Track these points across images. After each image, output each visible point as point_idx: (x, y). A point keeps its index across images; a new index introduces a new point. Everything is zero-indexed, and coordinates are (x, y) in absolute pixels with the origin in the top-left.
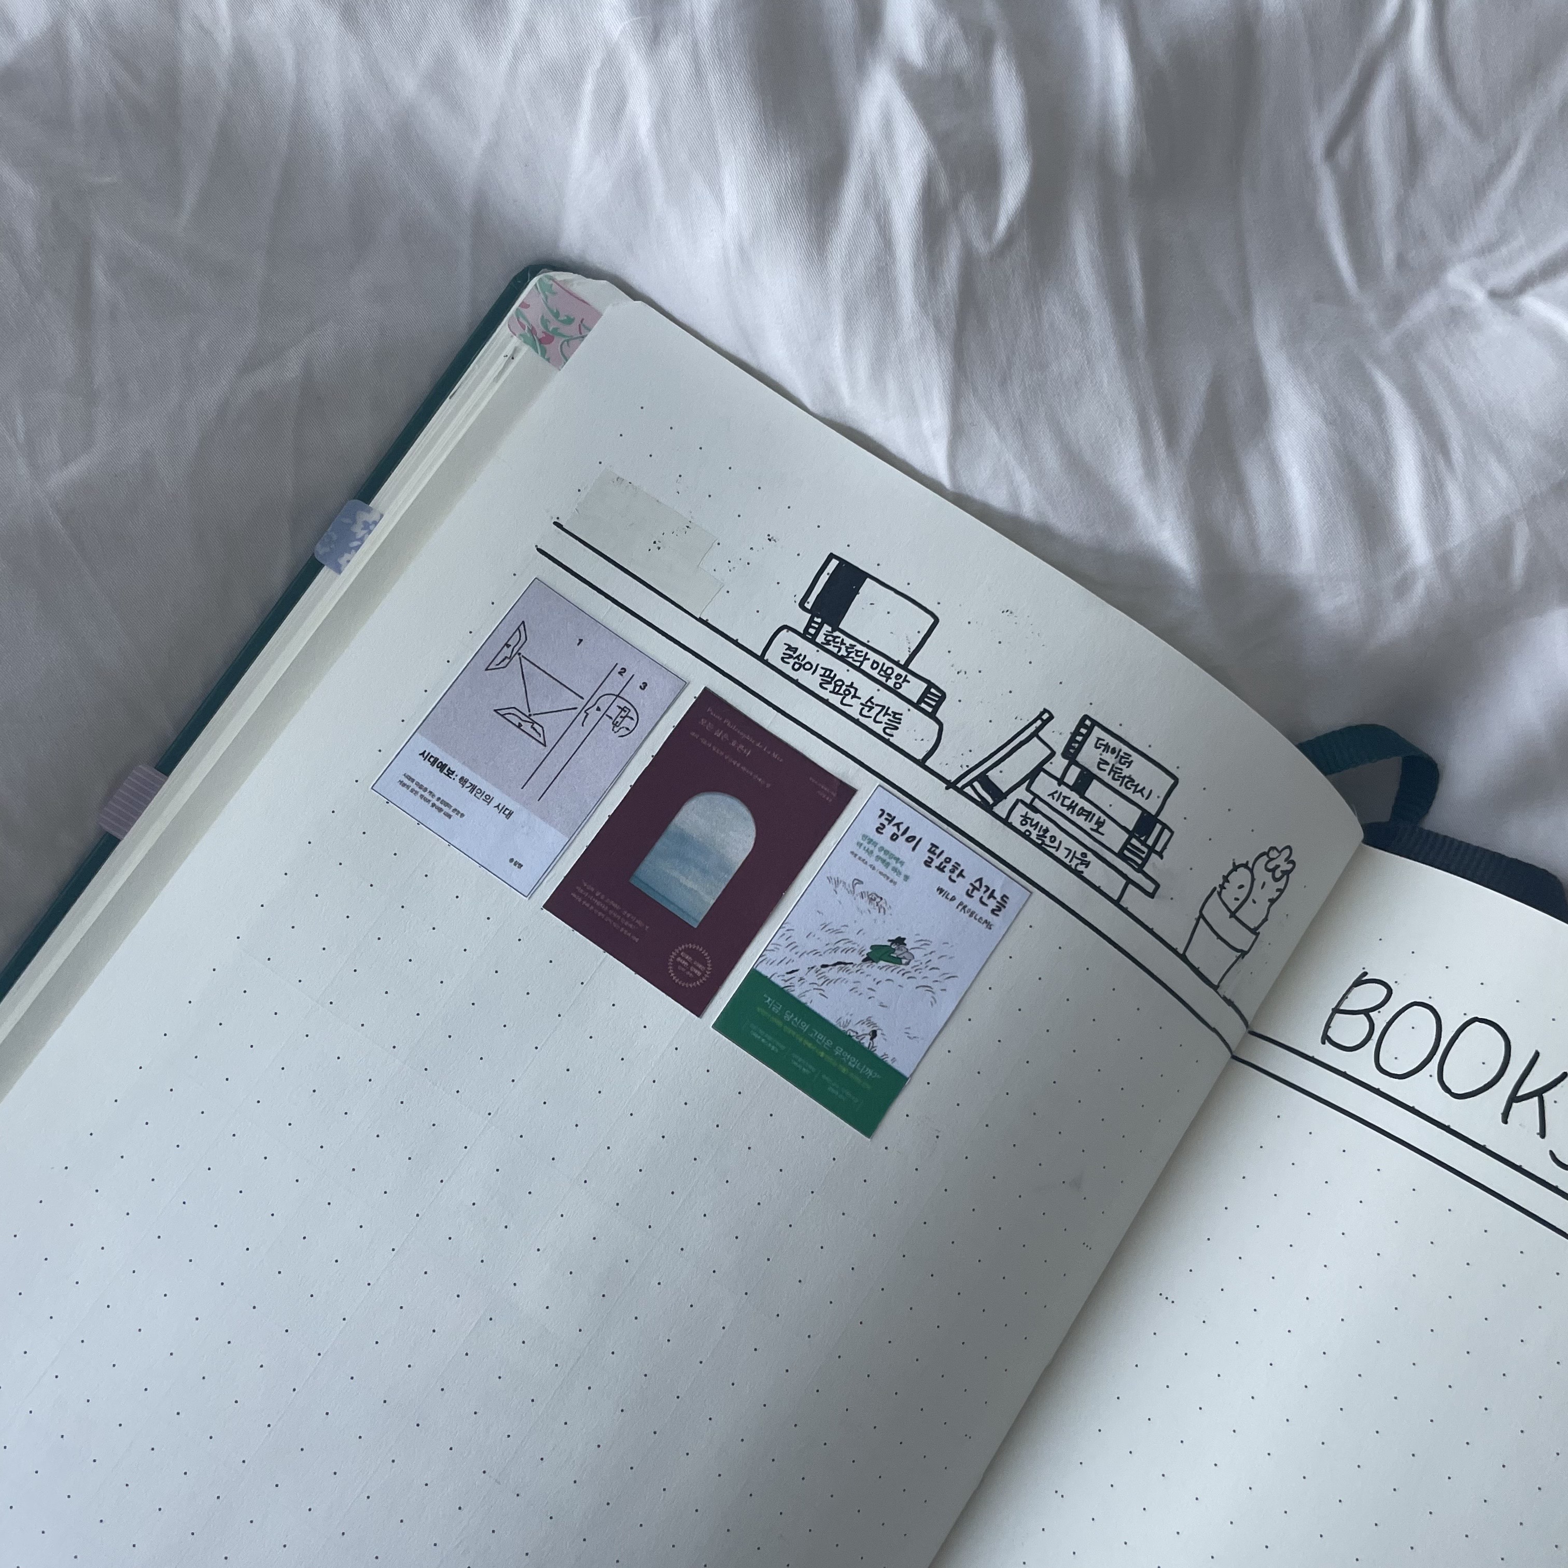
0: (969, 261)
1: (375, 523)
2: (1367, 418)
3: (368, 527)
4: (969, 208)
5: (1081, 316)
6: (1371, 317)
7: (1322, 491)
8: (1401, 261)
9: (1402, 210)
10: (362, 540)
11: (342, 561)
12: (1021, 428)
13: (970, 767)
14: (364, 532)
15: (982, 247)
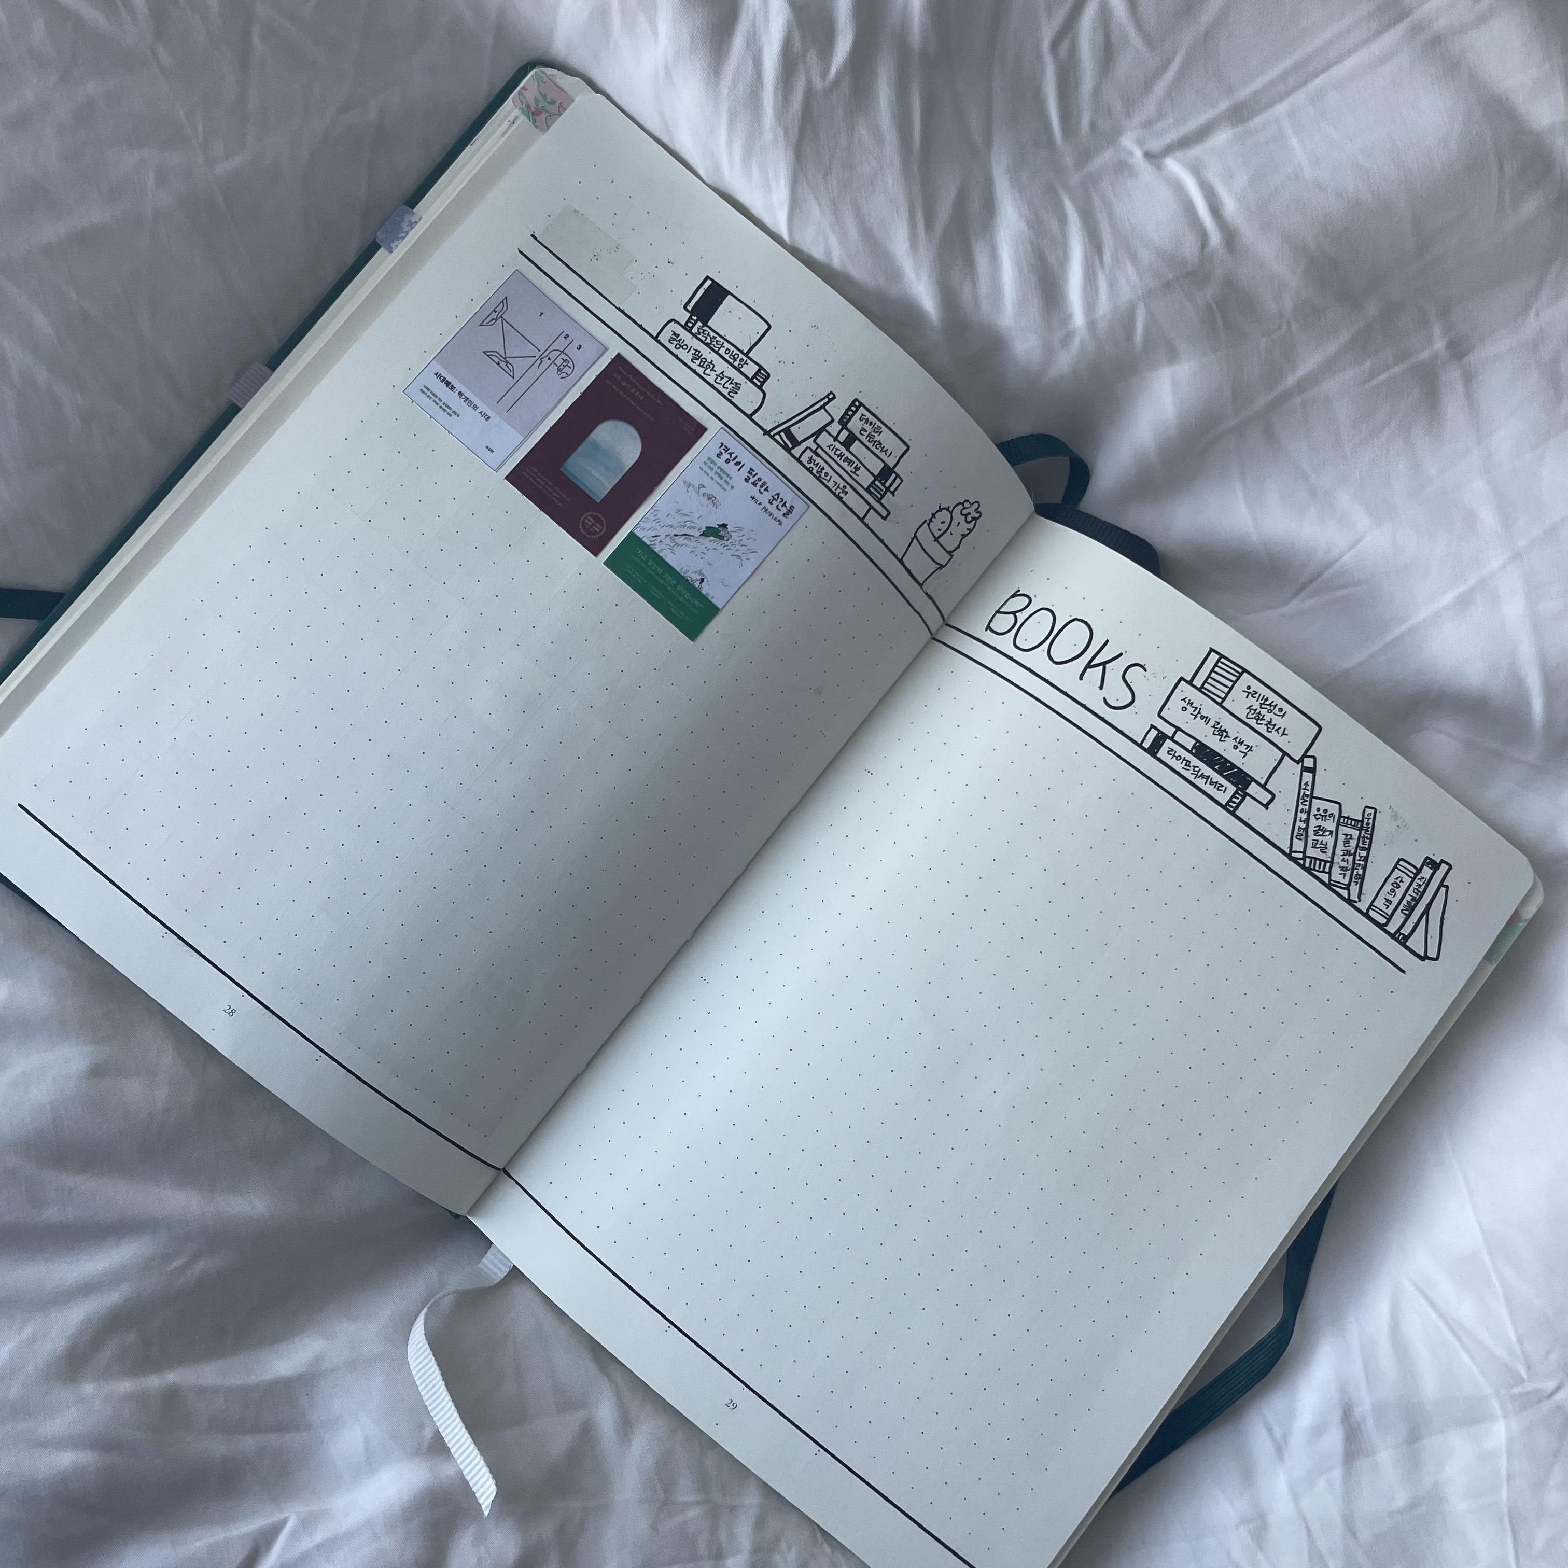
0: (809, 91)
1: (416, 223)
2: (1054, 227)
3: (412, 225)
4: (812, 56)
5: (879, 140)
6: (1069, 160)
7: (1020, 270)
8: (1093, 125)
9: (1097, 92)
10: (407, 233)
11: (393, 245)
12: (835, 206)
13: (780, 423)
14: (409, 228)
15: (819, 85)
